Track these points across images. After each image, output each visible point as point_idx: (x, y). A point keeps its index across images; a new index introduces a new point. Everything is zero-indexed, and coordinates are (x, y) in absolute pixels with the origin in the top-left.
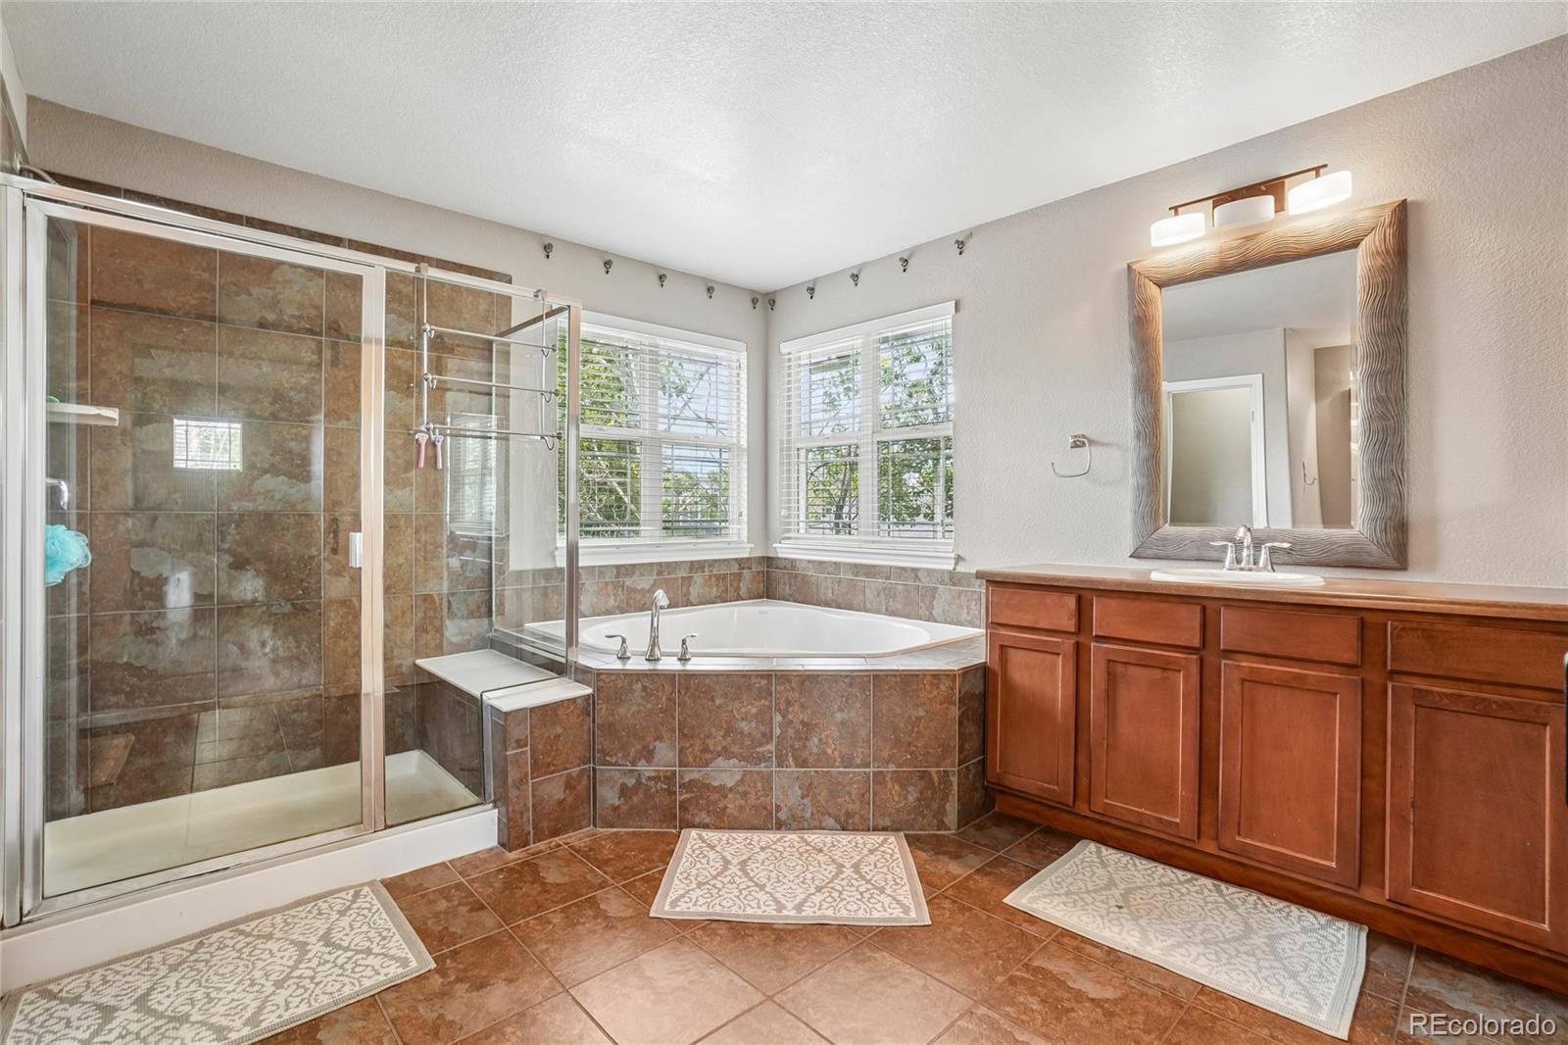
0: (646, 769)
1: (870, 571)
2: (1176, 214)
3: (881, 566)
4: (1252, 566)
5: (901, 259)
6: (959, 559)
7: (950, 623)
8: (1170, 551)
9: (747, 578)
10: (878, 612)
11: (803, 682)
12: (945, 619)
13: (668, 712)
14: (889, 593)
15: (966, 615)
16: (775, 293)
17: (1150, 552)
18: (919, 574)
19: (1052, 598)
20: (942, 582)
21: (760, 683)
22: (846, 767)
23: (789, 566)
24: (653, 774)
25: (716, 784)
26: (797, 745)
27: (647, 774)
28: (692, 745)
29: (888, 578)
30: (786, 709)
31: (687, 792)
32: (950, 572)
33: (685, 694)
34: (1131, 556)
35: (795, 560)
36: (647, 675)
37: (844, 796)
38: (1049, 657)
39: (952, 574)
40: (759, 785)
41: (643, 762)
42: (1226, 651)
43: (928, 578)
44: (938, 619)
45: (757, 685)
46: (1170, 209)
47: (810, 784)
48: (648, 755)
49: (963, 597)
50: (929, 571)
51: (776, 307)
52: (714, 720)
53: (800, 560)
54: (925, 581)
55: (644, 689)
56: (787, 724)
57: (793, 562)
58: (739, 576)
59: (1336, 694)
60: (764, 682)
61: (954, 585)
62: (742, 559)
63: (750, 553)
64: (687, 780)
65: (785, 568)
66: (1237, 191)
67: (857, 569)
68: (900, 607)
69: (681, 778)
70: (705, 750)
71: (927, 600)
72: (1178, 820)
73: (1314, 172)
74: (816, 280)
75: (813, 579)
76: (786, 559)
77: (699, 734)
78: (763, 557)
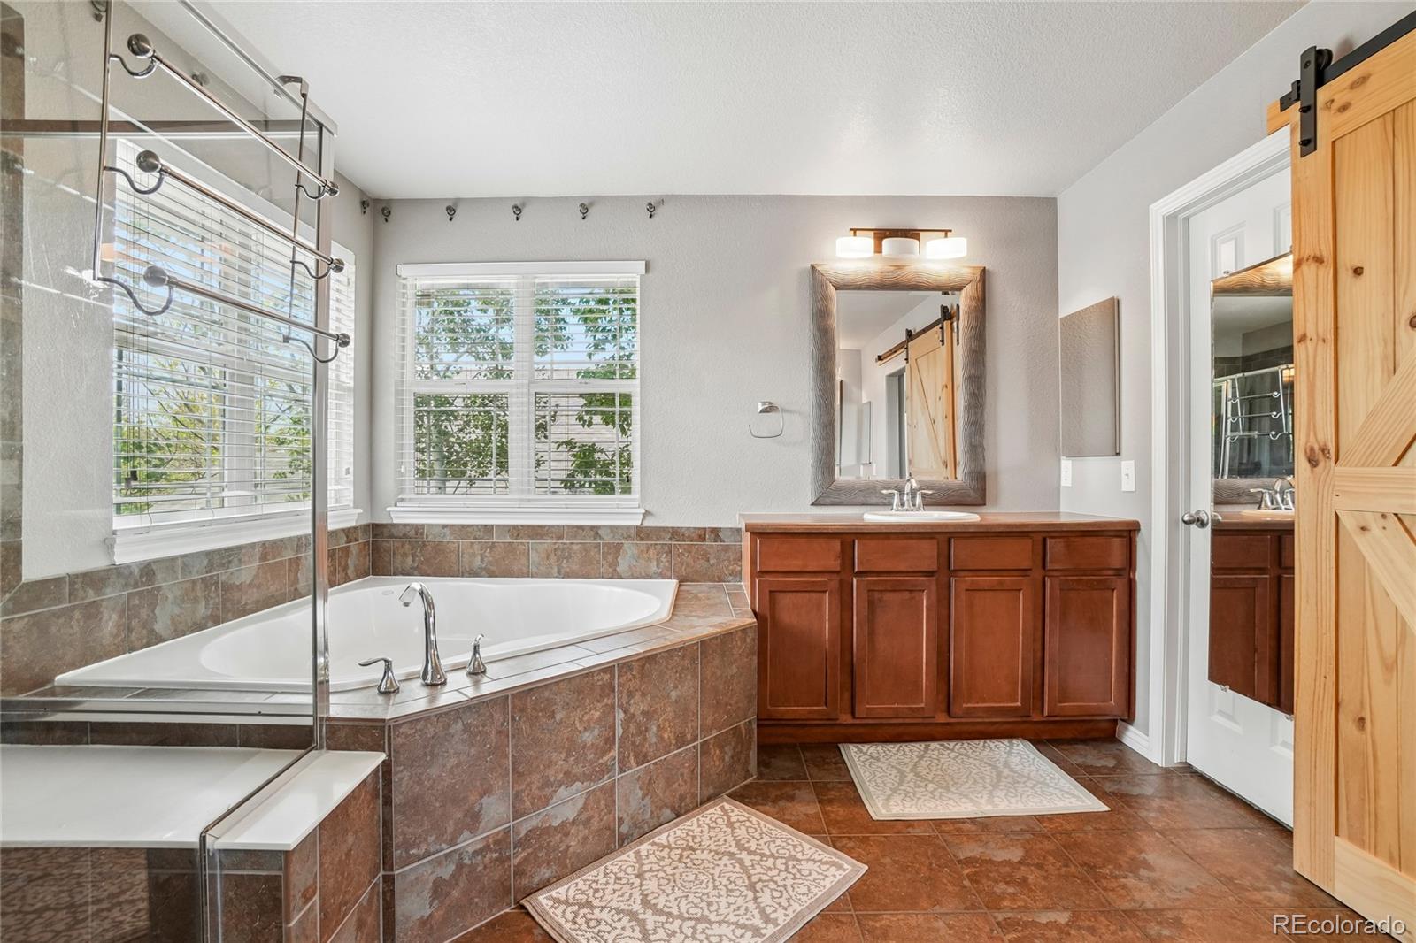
0: (469, 843)
1: (537, 532)
2: (855, 235)
3: (550, 527)
4: (912, 507)
5: (582, 205)
6: (647, 514)
7: (638, 578)
8: (843, 498)
9: (354, 552)
10: (547, 575)
11: (643, 667)
12: (632, 575)
13: (498, 751)
14: (562, 555)
15: (655, 568)
16: (390, 201)
17: (828, 500)
18: (599, 532)
19: (817, 544)
20: (628, 538)
21: (602, 679)
22: (680, 748)
23: (412, 533)
24: (478, 846)
25: (556, 823)
26: (638, 740)
27: (471, 850)
28: (528, 785)
29: (560, 538)
30: (628, 703)
31: (523, 850)
32: (637, 527)
33: (520, 718)
34: (812, 505)
35: (423, 525)
36: (469, 707)
37: (678, 780)
38: (815, 596)
39: (640, 529)
40: (603, 802)
41: (466, 833)
42: (955, 571)
43: (612, 535)
44: (623, 576)
45: (600, 683)
46: (851, 230)
47: (650, 779)
48: (473, 820)
49: (652, 551)
50: (613, 529)
51: (391, 218)
52: (555, 742)
53: (430, 526)
54: (608, 538)
55: (466, 728)
56: (630, 718)
57: (418, 530)
58: (346, 551)
59: (1020, 591)
60: (607, 677)
61: (642, 539)
62: (349, 529)
63: (357, 521)
64: (523, 833)
65: (405, 536)
66: (897, 230)
67: (516, 531)
68: (575, 567)
69: (517, 833)
70: (546, 783)
71: (610, 558)
72: (923, 705)
73: (943, 233)
74: (458, 201)
75: (452, 547)
76: (405, 525)
77: (538, 766)
78: (368, 525)
